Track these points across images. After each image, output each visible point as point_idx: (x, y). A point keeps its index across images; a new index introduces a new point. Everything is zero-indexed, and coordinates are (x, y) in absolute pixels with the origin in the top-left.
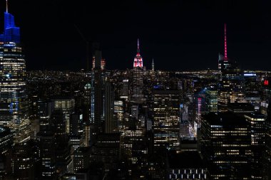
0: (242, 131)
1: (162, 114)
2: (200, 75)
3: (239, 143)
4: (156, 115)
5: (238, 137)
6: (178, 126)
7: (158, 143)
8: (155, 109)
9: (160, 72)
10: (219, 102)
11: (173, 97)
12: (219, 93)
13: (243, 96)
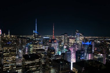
0: (37, 61)
1: (8, 56)
2: (30, 37)
3: (36, 65)
4: (5, 57)
5: (36, 63)
6: (15, 60)
7: (5, 69)
8: (4, 54)
9: (13, 36)
10: (33, 49)
11: (13, 48)
12: (33, 45)
13: (42, 46)
